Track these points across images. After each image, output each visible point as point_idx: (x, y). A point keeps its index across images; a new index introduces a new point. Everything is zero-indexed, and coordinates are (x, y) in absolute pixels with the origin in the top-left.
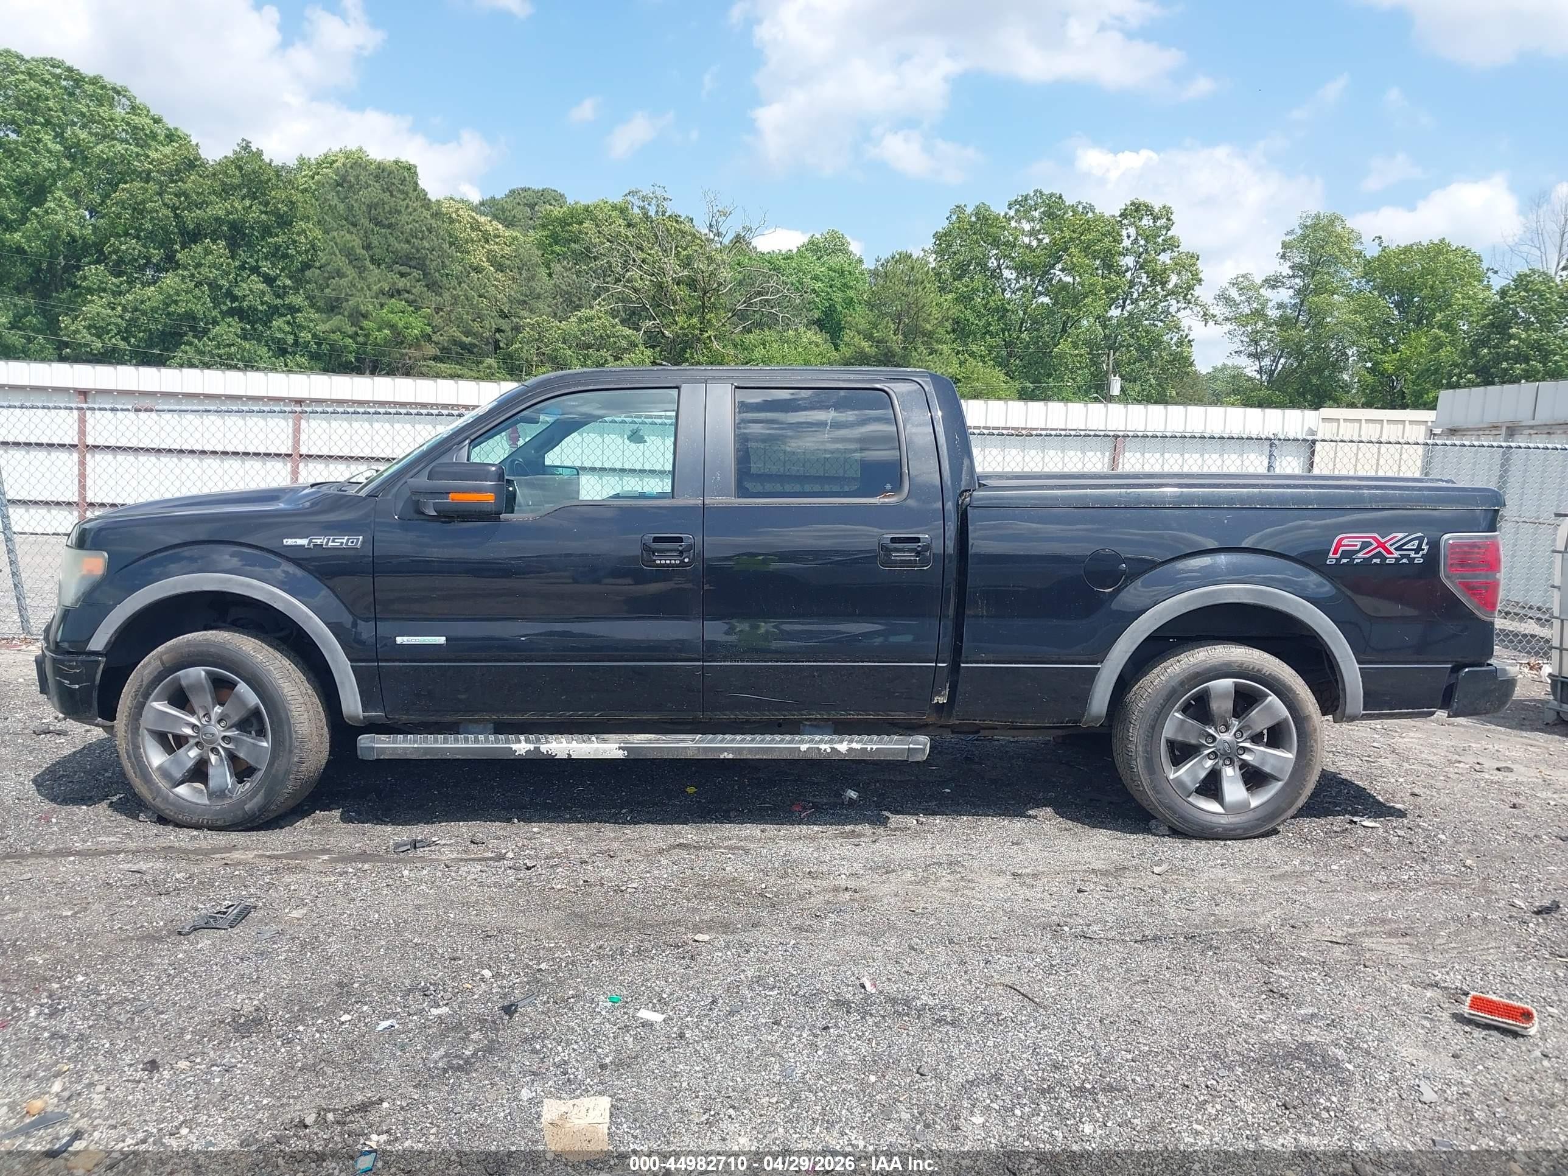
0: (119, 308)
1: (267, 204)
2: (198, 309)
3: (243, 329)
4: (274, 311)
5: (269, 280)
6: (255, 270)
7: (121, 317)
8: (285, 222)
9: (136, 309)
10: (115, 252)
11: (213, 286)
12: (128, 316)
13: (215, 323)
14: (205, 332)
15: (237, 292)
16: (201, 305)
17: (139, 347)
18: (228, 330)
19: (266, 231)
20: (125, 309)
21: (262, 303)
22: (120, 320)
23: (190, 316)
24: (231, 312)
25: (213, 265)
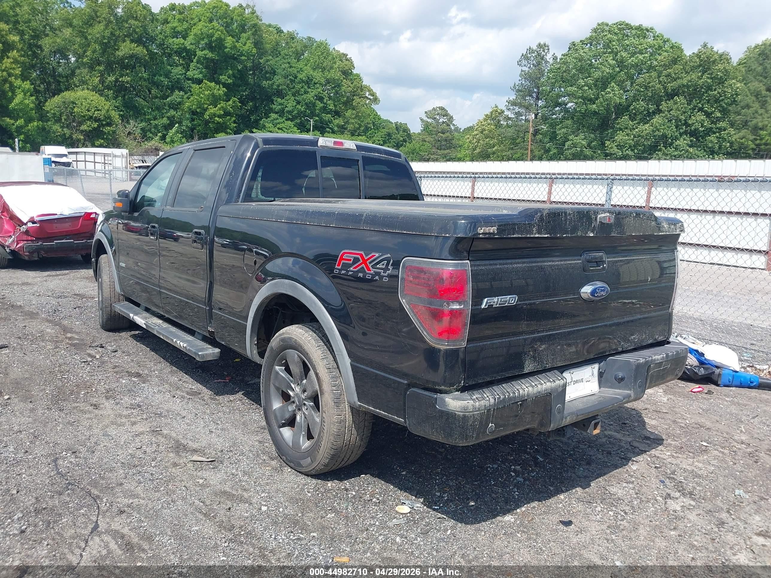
0: (632, 136)
1: (712, 74)
2: (669, 133)
3: (691, 141)
4: (709, 132)
5: (708, 115)
6: (701, 110)
7: (633, 140)
8: (721, 82)
9: (639, 136)
10: (634, 109)
11: (678, 120)
12: (635, 139)
13: (676, 139)
14: (671, 144)
15: (690, 122)
16: (671, 131)
17: (638, 154)
18: (683, 142)
19: (709, 88)
20: (635, 137)
21: (702, 127)
22: (631, 141)
23: (664, 136)
24: (686, 133)
25: (677, 109)
